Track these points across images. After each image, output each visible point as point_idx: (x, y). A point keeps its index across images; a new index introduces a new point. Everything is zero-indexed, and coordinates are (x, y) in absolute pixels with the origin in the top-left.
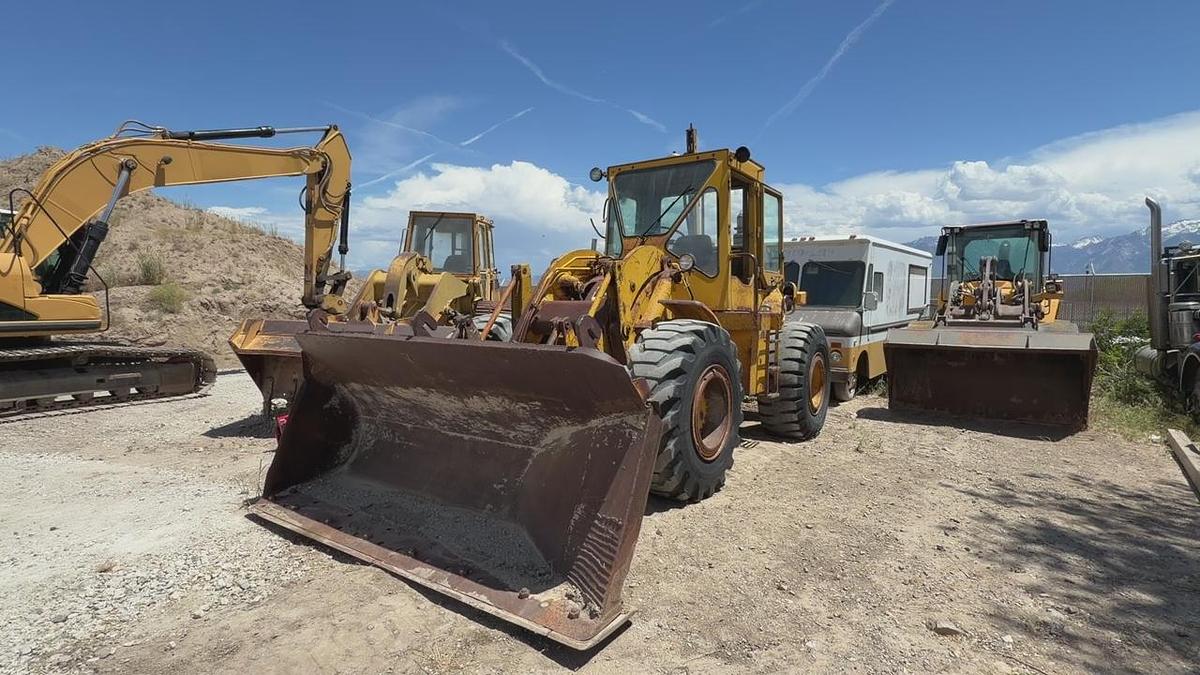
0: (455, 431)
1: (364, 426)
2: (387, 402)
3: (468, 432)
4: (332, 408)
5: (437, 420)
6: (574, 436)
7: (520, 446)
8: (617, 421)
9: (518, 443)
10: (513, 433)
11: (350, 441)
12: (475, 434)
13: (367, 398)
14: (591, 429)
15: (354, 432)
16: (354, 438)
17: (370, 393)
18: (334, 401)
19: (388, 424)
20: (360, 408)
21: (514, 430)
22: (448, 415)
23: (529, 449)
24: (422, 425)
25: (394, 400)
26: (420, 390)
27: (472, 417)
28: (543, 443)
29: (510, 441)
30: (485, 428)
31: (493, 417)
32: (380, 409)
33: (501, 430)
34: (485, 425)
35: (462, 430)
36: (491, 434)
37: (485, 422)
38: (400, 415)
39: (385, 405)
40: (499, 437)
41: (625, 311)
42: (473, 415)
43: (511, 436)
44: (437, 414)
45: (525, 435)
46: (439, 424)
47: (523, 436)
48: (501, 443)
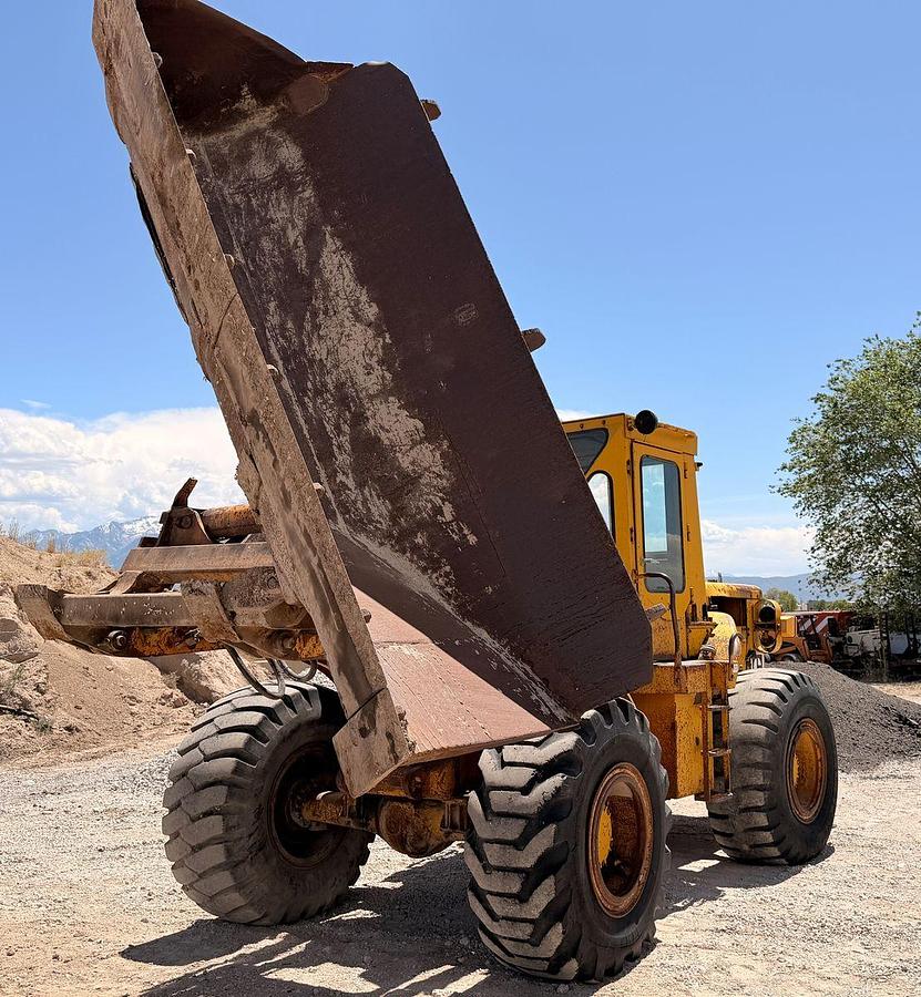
5: (290, 325)
10: (351, 483)
12: (303, 405)
21: (361, 485)
22: (318, 350)
26: (371, 311)
28: (362, 538)
30: (329, 428)
32: (242, 190)
33: (343, 459)
34: (338, 427)
37: (346, 428)
39: (265, 206)
43: (340, 477)
44: (308, 327)
45: (359, 505)
46: (282, 326)
47: (355, 502)
48: (315, 458)
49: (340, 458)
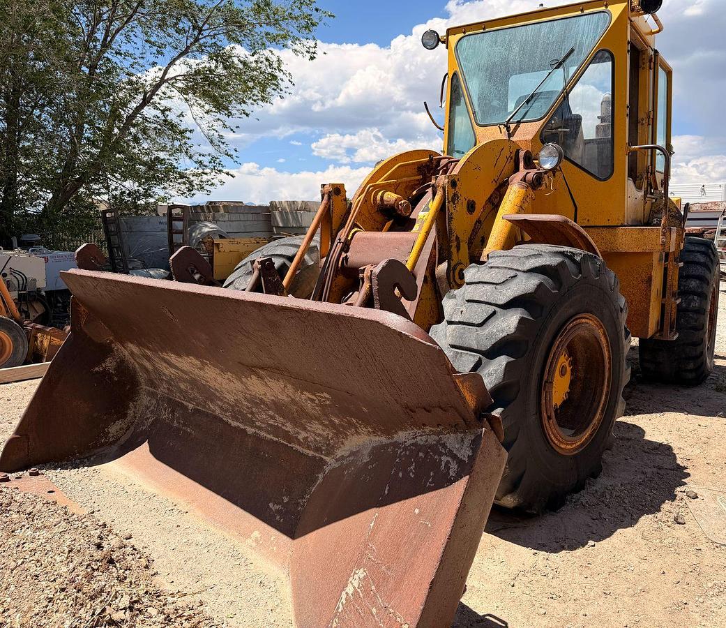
0: (237, 420)
1: (144, 399)
2: (167, 373)
3: (252, 424)
4: (105, 373)
5: (219, 403)
6: (377, 452)
7: (311, 453)
8: (433, 439)
9: (309, 448)
10: (303, 434)
11: (124, 416)
12: (259, 428)
13: (147, 365)
14: (396, 445)
15: (131, 405)
16: (130, 412)
17: (148, 359)
18: (110, 364)
19: (170, 401)
20: (142, 377)
21: (305, 429)
22: (230, 398)
23: (322, 459)
24: (204, 407)
25: (173, 371)
26: (195, 360)
27: (256, 405)
28: (339, 453)
29: (299, 443)
30: (272, 422)
31: (278, 407)
32: (161, 381)
33: (289, 427)
34: (272, 417)
35: (245, 420)
36: (276, 430)
37: (271, 413)
38: (181, 391)
39: (165, 376)
40: (287, 435)
41: (458, 248)
42: (257, 402)
43: (300, 437)
44: (218, 394)
45: (318, 439)
46: (221, 408)
47: (315, 440)
48: (289, 445)
49: (289, 430)
